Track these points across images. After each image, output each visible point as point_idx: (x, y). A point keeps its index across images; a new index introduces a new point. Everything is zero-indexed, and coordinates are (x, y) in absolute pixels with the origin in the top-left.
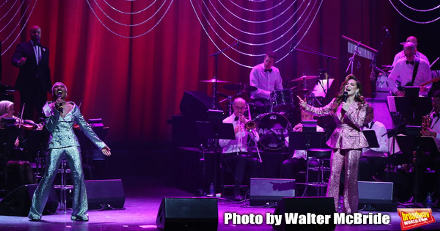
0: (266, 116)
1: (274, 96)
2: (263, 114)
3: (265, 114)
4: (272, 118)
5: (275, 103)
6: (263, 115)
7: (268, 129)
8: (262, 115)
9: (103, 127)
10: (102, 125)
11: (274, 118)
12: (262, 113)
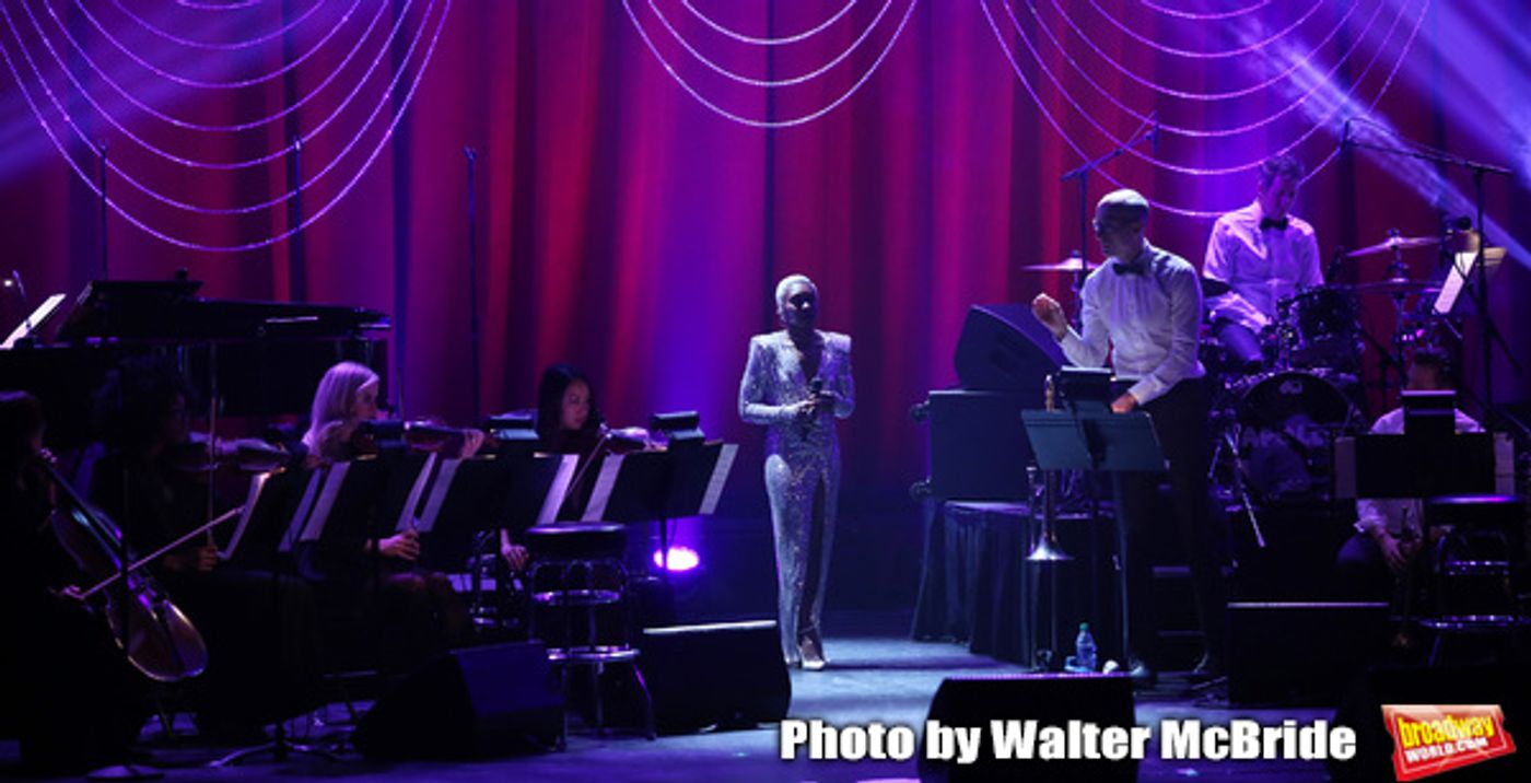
0: (1264, 382)
1: (1291, 311)
2: (1253, 377)
3: (1260, 377)
4: (1286, 387)
5: (1295, 335)
6: (1253, 380)
7: (1274, 430)
8: (1249, 381)
9: (703, 439)
10: (699, 433)
11: (1294, 391)
12: (1250, 374)
